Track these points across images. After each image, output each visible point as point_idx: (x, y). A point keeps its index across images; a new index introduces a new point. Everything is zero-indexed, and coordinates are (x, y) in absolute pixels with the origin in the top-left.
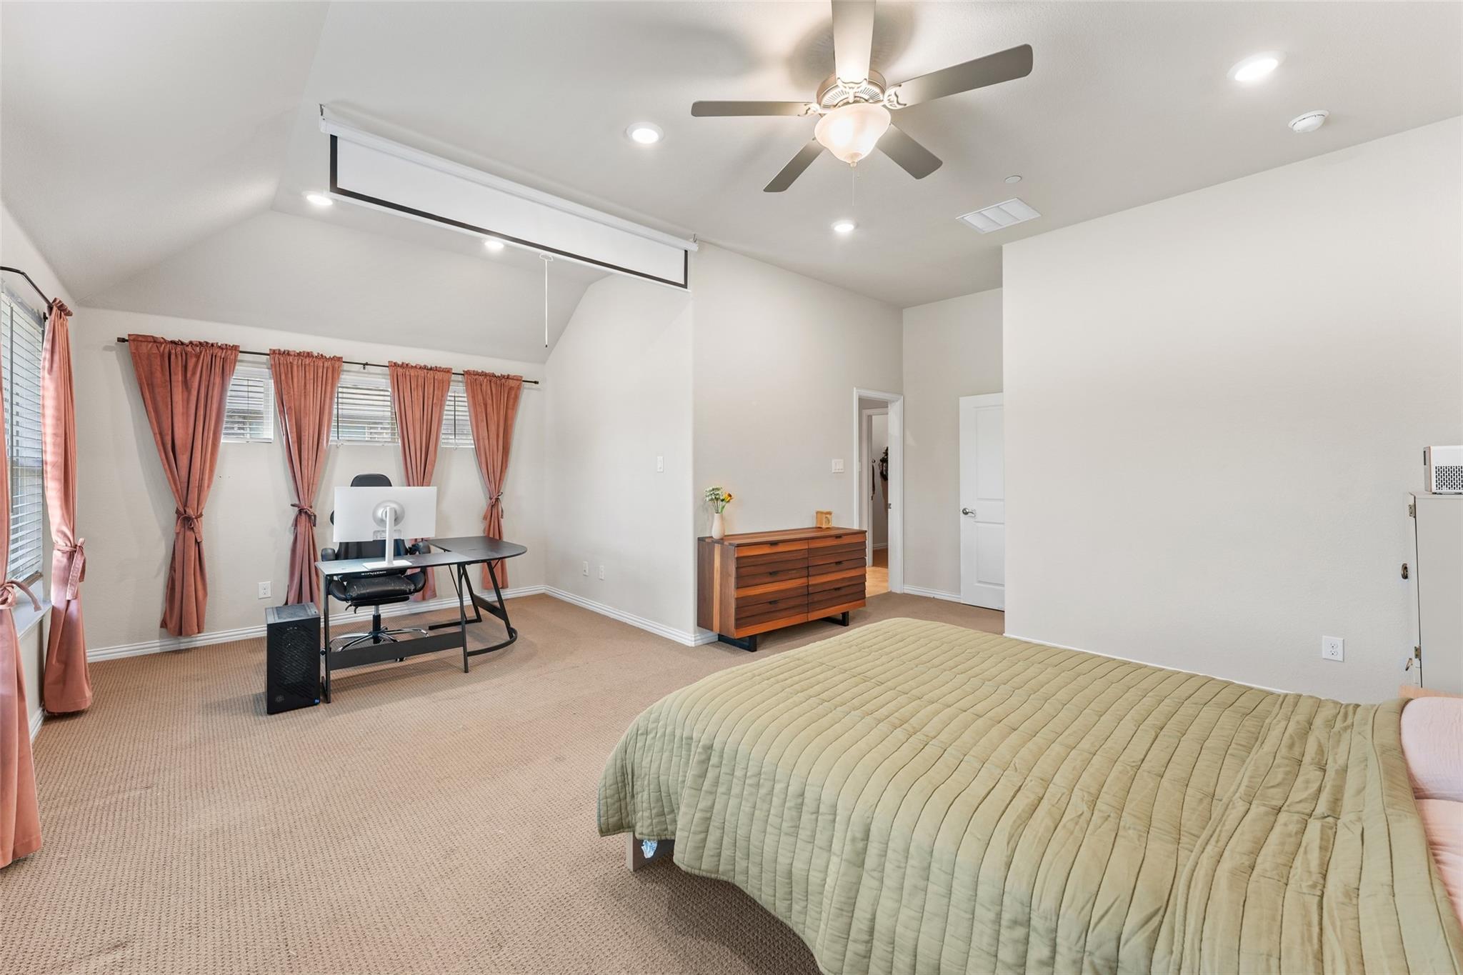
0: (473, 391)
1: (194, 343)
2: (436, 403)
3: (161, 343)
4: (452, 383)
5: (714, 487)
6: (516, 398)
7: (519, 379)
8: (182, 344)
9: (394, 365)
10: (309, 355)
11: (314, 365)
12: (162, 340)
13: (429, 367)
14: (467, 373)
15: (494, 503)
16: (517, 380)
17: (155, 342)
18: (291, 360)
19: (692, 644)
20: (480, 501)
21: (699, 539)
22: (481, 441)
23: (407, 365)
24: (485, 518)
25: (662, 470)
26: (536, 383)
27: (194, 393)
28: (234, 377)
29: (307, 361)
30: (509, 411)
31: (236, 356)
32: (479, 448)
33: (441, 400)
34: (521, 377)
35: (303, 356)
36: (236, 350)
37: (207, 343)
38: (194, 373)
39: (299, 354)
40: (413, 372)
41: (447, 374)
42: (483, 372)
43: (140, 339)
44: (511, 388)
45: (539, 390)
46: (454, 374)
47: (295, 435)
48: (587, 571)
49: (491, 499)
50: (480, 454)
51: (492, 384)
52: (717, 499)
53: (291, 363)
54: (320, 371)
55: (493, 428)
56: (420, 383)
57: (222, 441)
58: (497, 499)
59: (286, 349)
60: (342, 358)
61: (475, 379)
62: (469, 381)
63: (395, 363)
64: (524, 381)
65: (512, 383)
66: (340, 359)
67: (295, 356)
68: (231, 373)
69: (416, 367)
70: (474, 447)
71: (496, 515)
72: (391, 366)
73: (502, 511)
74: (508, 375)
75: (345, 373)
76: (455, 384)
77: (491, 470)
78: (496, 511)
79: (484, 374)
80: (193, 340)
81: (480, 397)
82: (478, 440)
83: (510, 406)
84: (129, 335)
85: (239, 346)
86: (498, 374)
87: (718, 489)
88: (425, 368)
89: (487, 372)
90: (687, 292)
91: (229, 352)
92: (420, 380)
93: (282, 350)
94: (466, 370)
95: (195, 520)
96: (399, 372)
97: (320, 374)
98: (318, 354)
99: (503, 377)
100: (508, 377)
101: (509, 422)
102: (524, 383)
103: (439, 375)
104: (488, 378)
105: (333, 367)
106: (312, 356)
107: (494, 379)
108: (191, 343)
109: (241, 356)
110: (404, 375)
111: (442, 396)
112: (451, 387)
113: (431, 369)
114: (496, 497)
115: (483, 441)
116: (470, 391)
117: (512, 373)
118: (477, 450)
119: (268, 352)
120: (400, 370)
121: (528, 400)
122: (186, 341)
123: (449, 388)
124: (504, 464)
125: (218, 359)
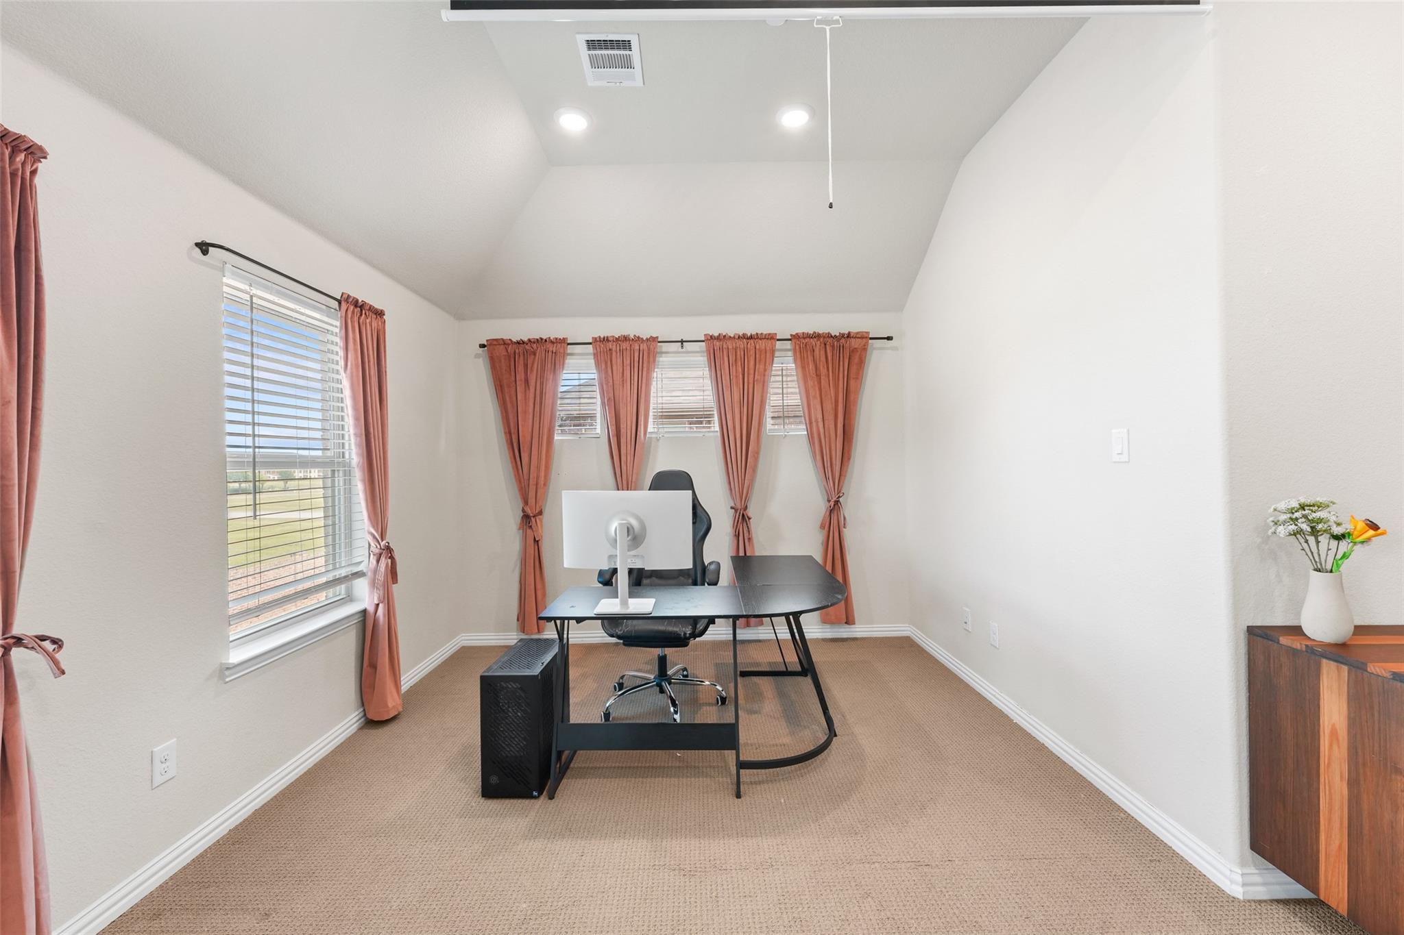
0: (802, 359)
1: (532, 341)
2: (757, 380)
3: (509, 344)
4: (777, 354)
5: (1302, 500)
6: (862, 363)
7: (864, 337)
8: (524, 342)
9: (710, 339)
10: (626, 338)
11: (631, 350)
12: (509, 342)
13: (749, 335)
14: (795, 338)
15: (835, 507)
16: (862, 338)
17: (505, 344)
18: (611, 347)
19: (1237, 891)
20: (817, 504)
21: (1251, 631)
22: (814, 424)
23: (725, 336)
24: (822, 527)
25: (1125, 458)
26: (889, 338)
27: (532, 390)
28: (564, 372)
29: (625, 345)
30: (852, 383)
31: (565, 349)
32: (812, 434)
33: (764, 375)
34: (868, 333)
35: (620, 341)
36: (564, 343)
37: (542, 339)
38: (532, 370)
39: (617, 339)
40: (730, 345)
41: (770, 342)
42: (815, 333)
43: (495, 343)
44: (853, 351)
45: (895, 349)
46: (778, 340)
47: (614, 427)
48: (969, 623)
49: (829, 501)
50: (814, 444)
51: (828, 347)
52: (1314, 532)
53: (610, 350)
54: (636, 355)
55: (829, 406)
56: (738, 357)
57: (556, 438)
58: (837, 502)
59: (606, 336)
60: (657, 337)
61: (804, 343)
62: (797, 347)
63: (711, 336)
64: (871, 339)
65: (855, 343)
66: (654, 339)
67: (614, 341)
68: (561, 367)
69: (734, 337)
70: (806, 433)
71: (836, 522)
72: (708, 339)
73: (845, 518)
74: (849, 333)
75: (663, 355)
76: (782, 353)
77: (827, 464)
78: (836, 517)
79: (816, 336)
80: (531, 338)
81: (811, 366)
82: (811, 423)
83: (852, 375)
84: (487, 341)
85: (567, 338)
86: (835, 332)
87: (1320, 506)
88: (744, 337)
89: (820, 332)
90: (1203, 13)
91: (559, 345)
92: (738, 353)
93: (602, 337)
94: (794, 334)
95: (533, 519)
96: (717, 347)
97: (636, 359)
98: (635, 335)
99: (842, 336)
100: (849, 335)
101: (852, 397)
102: (870, 341)
103: (761, 344)
104: (822, 340)
105: (649, 349)
106: (629, 340)
107: (830, 340)
108: (529, 340)
109: (570, 349)
110: (721, 349)
111: (765, 370)
112: (775, 359)
113: (751, 337)
114: (835, 499)
115: (817, 425)
116: (799, 360)
117: (854, 329)
118: (810, 436)
119: (591, 341)
120: (717, 344)
121: (879, 362)
122: (525, 339)
123: (773, 360)
124: (846, 455)
125: (550, 353)
